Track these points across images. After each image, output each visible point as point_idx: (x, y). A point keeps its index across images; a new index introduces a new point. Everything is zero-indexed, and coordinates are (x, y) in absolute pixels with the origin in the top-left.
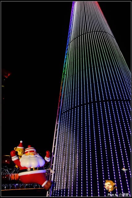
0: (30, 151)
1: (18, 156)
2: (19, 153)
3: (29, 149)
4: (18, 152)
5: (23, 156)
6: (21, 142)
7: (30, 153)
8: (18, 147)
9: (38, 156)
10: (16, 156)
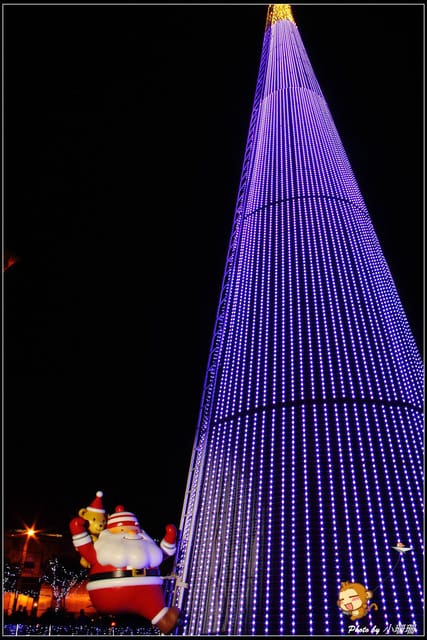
0: (125, 523)
1: (89, 533)
2: (94, 526)
3: (120, 517)
4: (91, 522)
5: (103, 534)
6: (99, 494)
7: (125, 528)
8: (89, 509)
9: (146, 537)
10: (85, 534)
